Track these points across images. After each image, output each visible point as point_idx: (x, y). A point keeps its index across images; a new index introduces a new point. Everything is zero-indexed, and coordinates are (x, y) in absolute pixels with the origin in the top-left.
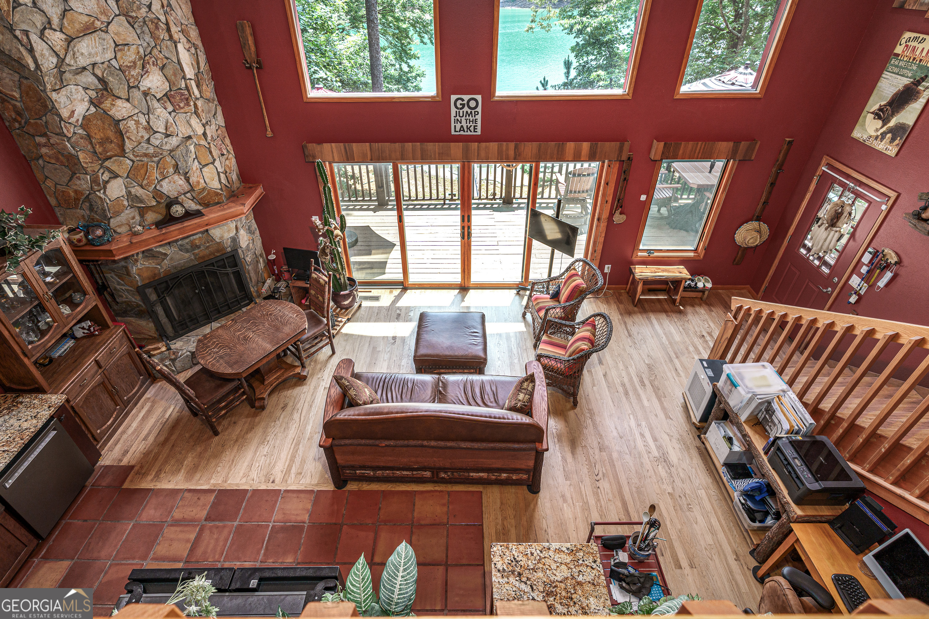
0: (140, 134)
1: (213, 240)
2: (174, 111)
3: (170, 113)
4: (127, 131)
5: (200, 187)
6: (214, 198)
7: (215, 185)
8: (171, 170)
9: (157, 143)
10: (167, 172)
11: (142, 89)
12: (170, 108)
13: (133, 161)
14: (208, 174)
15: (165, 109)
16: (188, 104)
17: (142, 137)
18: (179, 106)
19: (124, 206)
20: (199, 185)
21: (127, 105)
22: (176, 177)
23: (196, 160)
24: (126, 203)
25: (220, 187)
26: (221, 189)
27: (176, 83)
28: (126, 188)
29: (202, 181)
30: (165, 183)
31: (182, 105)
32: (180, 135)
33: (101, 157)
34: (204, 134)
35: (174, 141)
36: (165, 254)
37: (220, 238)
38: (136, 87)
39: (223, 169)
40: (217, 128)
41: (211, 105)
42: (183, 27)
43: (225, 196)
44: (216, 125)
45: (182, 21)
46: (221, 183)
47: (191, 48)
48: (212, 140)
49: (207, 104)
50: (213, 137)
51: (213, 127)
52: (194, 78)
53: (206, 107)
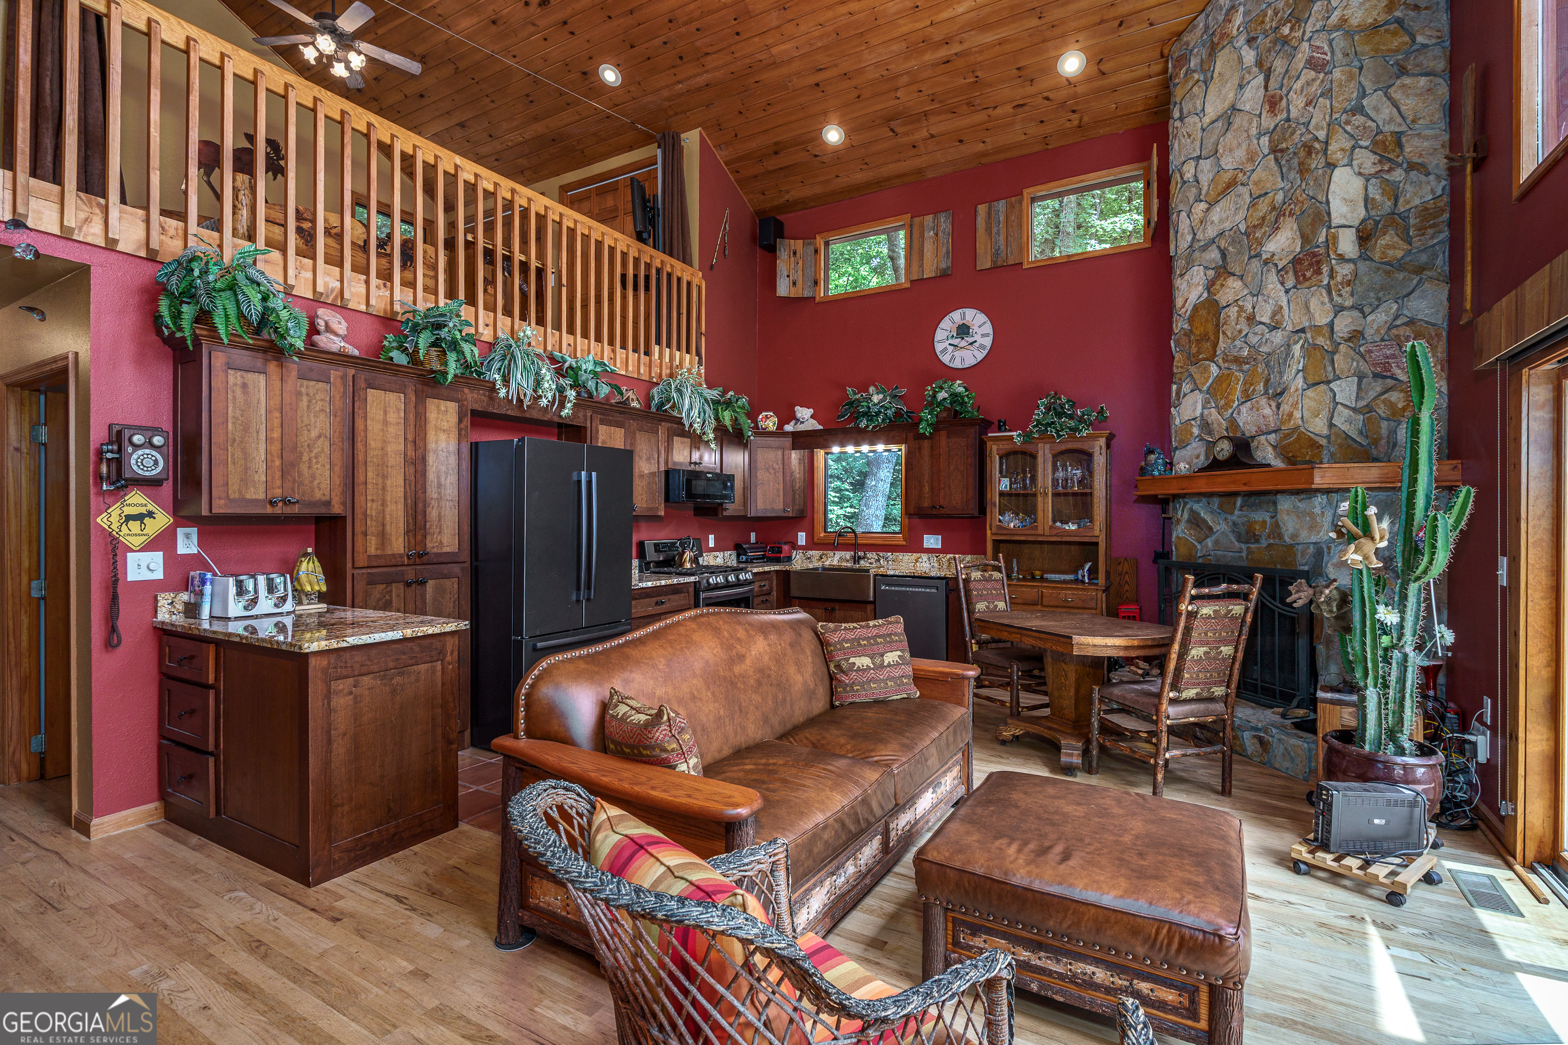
0: (1238, 327)
1: (1280, 536)
2: (1294, 287)
3: (1287, 292)
4: (1225, 323)
5: (1292, 424)
6: (1304, 451)
7: (1318, 426)
8: (1261, 387)
9: (1254, 340)
10: (1254, 390)
11: (1264, 257)
12: (1290, 282)
13: (1220, 367)
14: (1313, 404)
15: (1282, 284)
16: (1318, 272)
17: (1240, 331)
18: (1304, 275)
19: (1191, 434)
20: (1290, 420)
21: (1239, 284)
22: (1263, 401)
23: (1301, 374)
24: (1196, 431)
25: (1325, 432)
26: (1328, 437)
27: (1311, 237)
28: (1204, 408)
29: (1297, 414)
30: (1244, 409)
31: (1308, 274)
32: (1290, 328)
33: (1193, 360)
34: (1331, 325)
35: (1278, 338)
36: (1211, 529)
37: (1294, 536)
38: (1258, 255)
39: (1362, 403)
40: (1398, 322)
41: (1401, 276)
42: (1380, 137)
43: (1332, 455)
44: (1397, 317)
45: (1386, 129)
46: (1331, 425)
47: (1390, 171)
48: (1349, 340)
49: (1388, 273)
50: (1356, 336)
51: (1379, 318)
52: (1356, 223)
53: (1378, 278)
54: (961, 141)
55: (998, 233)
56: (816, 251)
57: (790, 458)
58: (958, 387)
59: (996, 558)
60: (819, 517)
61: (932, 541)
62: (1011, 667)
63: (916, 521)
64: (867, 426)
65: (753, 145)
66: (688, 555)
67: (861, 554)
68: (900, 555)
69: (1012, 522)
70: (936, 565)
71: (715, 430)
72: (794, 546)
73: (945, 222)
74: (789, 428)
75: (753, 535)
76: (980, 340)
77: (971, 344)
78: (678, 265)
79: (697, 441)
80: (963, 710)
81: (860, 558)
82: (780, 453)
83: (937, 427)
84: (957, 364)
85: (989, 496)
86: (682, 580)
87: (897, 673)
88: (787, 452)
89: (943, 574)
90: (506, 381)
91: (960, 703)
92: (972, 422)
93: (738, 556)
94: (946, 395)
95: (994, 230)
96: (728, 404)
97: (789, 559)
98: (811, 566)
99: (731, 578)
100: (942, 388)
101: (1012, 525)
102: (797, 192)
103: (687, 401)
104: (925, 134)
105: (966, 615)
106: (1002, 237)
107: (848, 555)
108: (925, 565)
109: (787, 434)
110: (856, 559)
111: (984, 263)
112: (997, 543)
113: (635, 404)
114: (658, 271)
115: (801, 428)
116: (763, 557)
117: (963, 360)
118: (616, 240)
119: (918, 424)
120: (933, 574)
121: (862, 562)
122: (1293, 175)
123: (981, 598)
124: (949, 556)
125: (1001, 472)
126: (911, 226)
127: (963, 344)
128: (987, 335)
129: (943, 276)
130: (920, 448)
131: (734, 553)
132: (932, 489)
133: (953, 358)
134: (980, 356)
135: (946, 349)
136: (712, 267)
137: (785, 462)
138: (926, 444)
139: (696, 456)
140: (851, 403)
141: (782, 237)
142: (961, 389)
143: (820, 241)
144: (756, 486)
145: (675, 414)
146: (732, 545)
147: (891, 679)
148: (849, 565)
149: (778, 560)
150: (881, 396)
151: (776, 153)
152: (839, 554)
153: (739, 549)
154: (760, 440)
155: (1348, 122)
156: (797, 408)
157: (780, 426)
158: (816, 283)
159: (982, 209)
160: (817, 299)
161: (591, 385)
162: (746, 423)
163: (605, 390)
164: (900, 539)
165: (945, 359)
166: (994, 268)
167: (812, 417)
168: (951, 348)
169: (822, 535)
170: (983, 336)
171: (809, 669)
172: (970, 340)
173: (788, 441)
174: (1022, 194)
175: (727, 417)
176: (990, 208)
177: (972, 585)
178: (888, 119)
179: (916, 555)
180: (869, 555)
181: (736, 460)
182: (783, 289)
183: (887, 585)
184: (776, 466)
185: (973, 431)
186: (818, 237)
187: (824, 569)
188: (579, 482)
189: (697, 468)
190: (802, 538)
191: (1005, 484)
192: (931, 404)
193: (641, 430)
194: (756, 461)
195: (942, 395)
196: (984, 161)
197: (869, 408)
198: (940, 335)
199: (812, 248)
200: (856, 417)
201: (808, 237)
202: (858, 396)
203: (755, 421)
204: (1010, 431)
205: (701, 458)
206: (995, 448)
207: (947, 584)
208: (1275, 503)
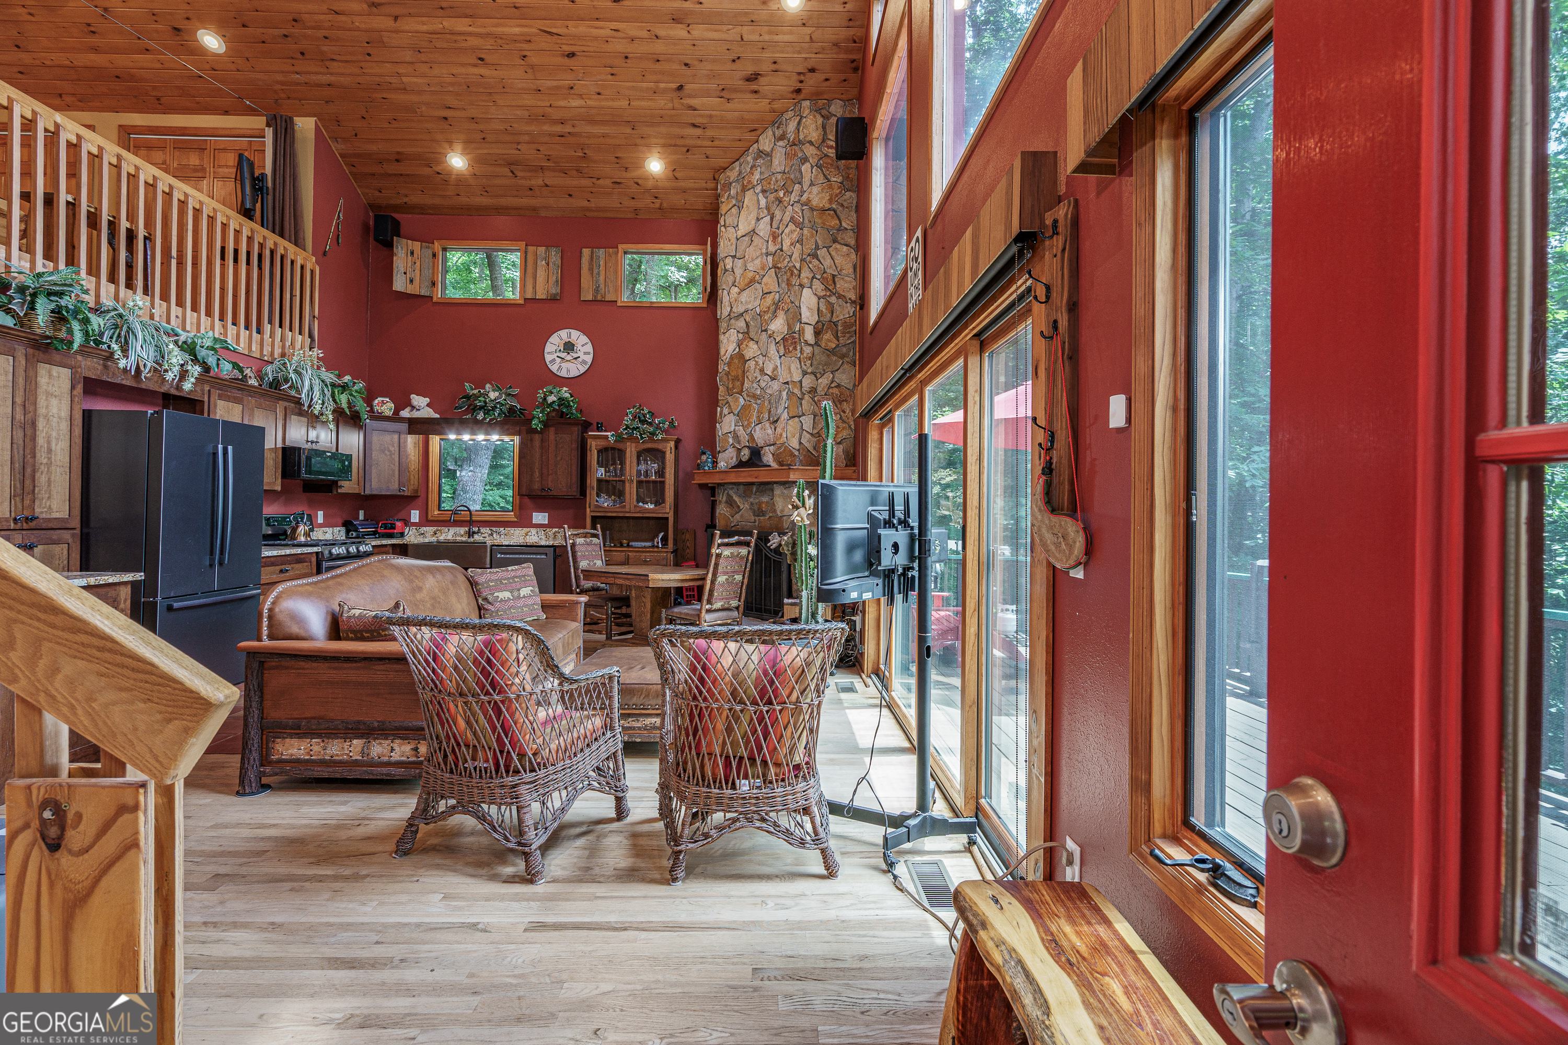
0: (755, 375)
1: (774, 511)
2: (784, 355)
3: (780, 357)
4: (748, 371)
5: (781, 441)
6: (787, 458)
7: (794, 443)
8: (766, 416)
9: (763, 384)
10: (763, 417)
11: (769, 332)
12: (782, 352)
13: (744, 400)
14: (792, 429)
15: (778, 352)
16: (795, 349)
17: (756, 378)
18: (788, 349)
19: (728, 442)
20: (780, 438)
21: (755, 347)
22: (768, 425)
23: (786, 410)
24: (731, 441)
25: (797, 447)
26: (798, 450)
27: (792, 326)
28: (735, 425)
29: (784, 435)
30: (757, 428)
31: (790, 349)
32: (781, 380)
33: (730, 392)
34: (801, 382)
35: (775, 385)
36: (739, 507)
37: (782, 511)
38: (766, 330)
39: (815, 431)
40: (833, 385)
41: (834, 358)
42: (825, 275)
43: (801, 461)
44: (832, 382)
45: (828, 271)
46: (800, 443)
47: (829, 296)
48: (809, 392)
49: (828, 355)
50: (813, 391)
51: (824, 381)
52: (814, 323)
53: (824, 358)
54: (570, 195)
55: (599, 274)
56: (434, 255)
57: (406, 442)
58: (565, 393)
59: (594, 528)
60: (433, 497)
61: (540, 518)
62: (606, 605)
63: (527, 500)
64: (485, 419)
65: (374, 148)
66: (302, 529)
67: (475, 529)
68: (512, 530)
69: (605, 502)
70: (543, 537)
71: (334, 411)
72: (407, 522)
73: (555, 256)
74: (405, 413)
75: (361, 513)
76: (583, 357)
77: (576, 359)
78: (291, 248)
79: (314, 420)
80: (577, 624)
81: (474, 533)
82: (396, 436)
83: (546, 424)
84: (563, 374)
85: (588, 481)
86: (299, 551)
87: (530, 602)
88: (402, 436)
89: (551, 543)
90: (125, 351)
91: (574, 620)
92: (576, 422)
93: (348, 532)
94: (555, 399)
95: (595, 271)
96: (344, 388)
97: (402, 535)
98: (427, 540)
99: (353, 549)
100: (552, 393)
101: (606, 505)
102: (415, 198)
103: (307, 383)
104: (540, 182)
105: (572, 570)
106: (602, 278)
107: (462, 530)
108: (534, 537)
109: (403, 420)
110: (470, 534)
111: (588, 295)
112: (595, 520)
113: (253, 382)
114: (272, 252)
115: (416, 414)
116: (374, 533)
117: (568, 371)
118: (228, 218)
119: (531, 420)
120: (543, 543)
121: (476, 536)
122: (784, 285)
123: (585, 557)
124: (554, 530)
125: (598, 463)
126: (526, 252)
127: (569, 358)
128: (588, 353)
129: (553, 299)
130: (531, 440)
131: (343, 529)
132: (541, 475)
133: (560, 368)
134: (583, 369)
135: (554, 360)
136: (325, 253)
137: (401, 447)
138: (537, 437)
139: (313, 435)
140: (468, 397)
141: (399, 236)
142: (567, 395)
143: (437, 246)
144: (371, 466)
145: (293, 393)
146: (340, 521)
147: (526, 606)
148: (464, 539)
149: (391, 536)
150: (497, 394)
151: (397, 161)
152: (453, 530)
153: (348, 525)
154: (376, 424)
155: (810, 262)
156: (413, 396)
157: (396, 412)
158: (434, 284)
159: (586, 252)
160: (435, 300)
161: (212, 361)
162: (361, 406)
163: (226, 367)
164: (511, 516)
165: (554, 368)
166: (595, 301)
167: (428, 405)
168: (558, 360)
169: (436, 512)
170: (585, 353)
171: (465, 601)
172: (575, 355)
173: (404, 426)
174: (617, 248)
175: (343, 399)
176: (592, 253)
177: (577, 548)
178: (511, 164)
179: (526, 530)
180: (483, 530)
181: (351, 441)
182: (399, 284)
183: (502, 553)
184: (392, 449)
185: (576, 430)
186: (436, 243)
187: (438, 542)
188: (215, 454)
189: (314, 446)
190: (415, 516)
191: (601, 472)
192: (542, 404)
193: (259, 407)
194: (371, 443)
195: (551, 399)
196: (588, 214)
197: (485, 402)
198: (549, 348)
199: (430, 252)
200: (474, 409)
201: (426, 240)
202: (476, 392)
203: (370, 404)
204: (606, 431)
205: (317, 437)
206: (594, 443)
207: (555, 551)
208: (773, 490)
